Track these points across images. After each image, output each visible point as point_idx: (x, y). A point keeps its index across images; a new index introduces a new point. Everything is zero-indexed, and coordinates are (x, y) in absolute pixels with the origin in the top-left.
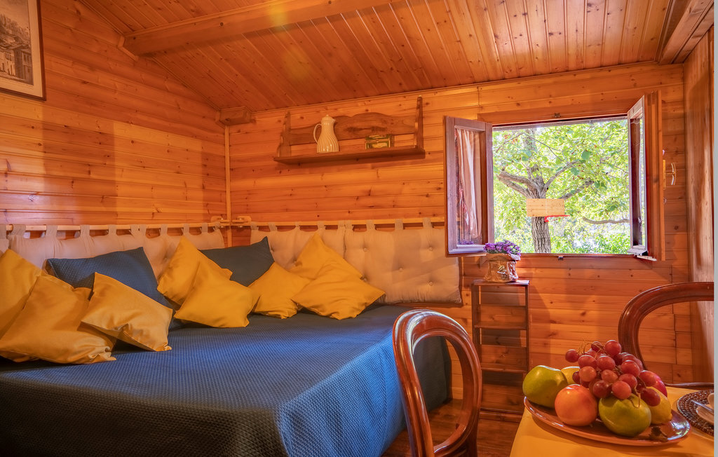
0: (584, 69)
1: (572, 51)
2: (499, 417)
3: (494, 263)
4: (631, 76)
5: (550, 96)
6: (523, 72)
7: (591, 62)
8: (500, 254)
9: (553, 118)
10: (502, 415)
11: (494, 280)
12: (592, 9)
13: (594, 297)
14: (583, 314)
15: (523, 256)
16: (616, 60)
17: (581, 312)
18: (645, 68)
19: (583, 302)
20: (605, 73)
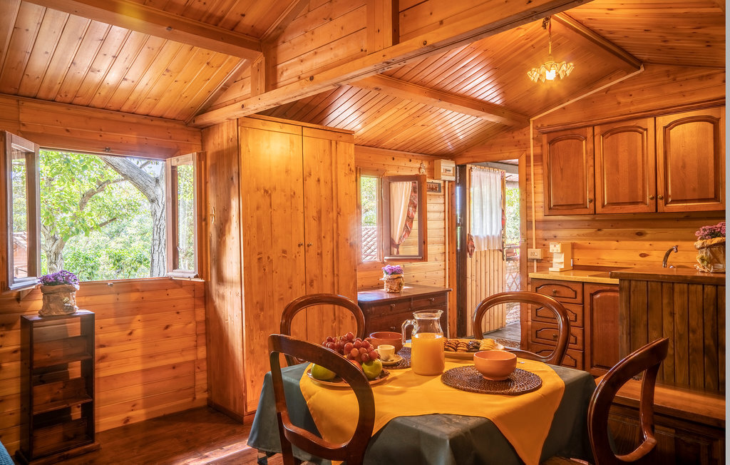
0: (133, 113)
1: (132, 98)
2: (63, 457)
3: (55, 295)
4: (168, 129)
5: (101, 130)
6: (77, 100)
7: (141, 110)
8: (63, 286)
9: (104, 151)
10: (66, 453)
11: (54, 314)
12: (168, 74)
13: (139, 317)
14: (130, 334)
15: (81, 284)
16: (160, 115)
17: (129, 332)
18: (177, 126)
19: (130, 323)
20: (147, 121)
